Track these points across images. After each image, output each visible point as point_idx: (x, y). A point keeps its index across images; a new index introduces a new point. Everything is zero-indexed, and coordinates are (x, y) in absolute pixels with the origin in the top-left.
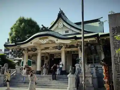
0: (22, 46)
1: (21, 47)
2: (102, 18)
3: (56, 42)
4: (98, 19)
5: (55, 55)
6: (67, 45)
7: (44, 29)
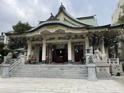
0: (28, 35)
1: (26, 35)
2: (96, 15)
3: (66, 32)
4: (92, 16)
5: (57, 46)
6: (77, 35)
7: (52, 18)
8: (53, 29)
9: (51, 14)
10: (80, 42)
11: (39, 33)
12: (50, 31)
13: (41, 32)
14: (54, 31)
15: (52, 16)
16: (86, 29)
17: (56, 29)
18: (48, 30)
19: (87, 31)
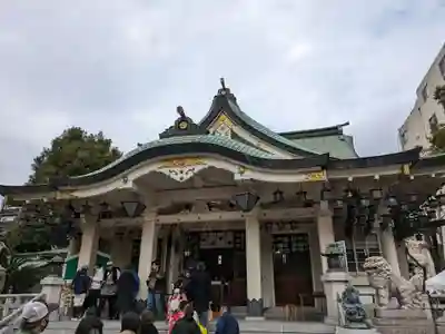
2: (348, 124)
4: (336, 128)
5: (204, 236)
6: (281, 193)
7: (184, 126)
8: (186, 170)
9: (180, 110)
10: (293, 223)
11: (130, 185)
12: (173, 176)
13: (134, 182)
14: (191, 174)
15: (183, 118)
17: (198, 168)
18: (165, 171)
19: (323, 176)
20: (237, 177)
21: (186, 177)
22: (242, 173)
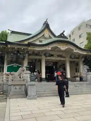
8: (64, 47)
9: (64, 31)
12: (61, 48)
13: (51, 48)
14: (65, 49)
15: (62, 33)
16: (90, 52)
17: (67, 47)
18: (59, 47)
20: (75, 51)
21: (64, 49)
22: (76, 50)
